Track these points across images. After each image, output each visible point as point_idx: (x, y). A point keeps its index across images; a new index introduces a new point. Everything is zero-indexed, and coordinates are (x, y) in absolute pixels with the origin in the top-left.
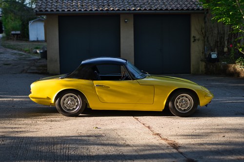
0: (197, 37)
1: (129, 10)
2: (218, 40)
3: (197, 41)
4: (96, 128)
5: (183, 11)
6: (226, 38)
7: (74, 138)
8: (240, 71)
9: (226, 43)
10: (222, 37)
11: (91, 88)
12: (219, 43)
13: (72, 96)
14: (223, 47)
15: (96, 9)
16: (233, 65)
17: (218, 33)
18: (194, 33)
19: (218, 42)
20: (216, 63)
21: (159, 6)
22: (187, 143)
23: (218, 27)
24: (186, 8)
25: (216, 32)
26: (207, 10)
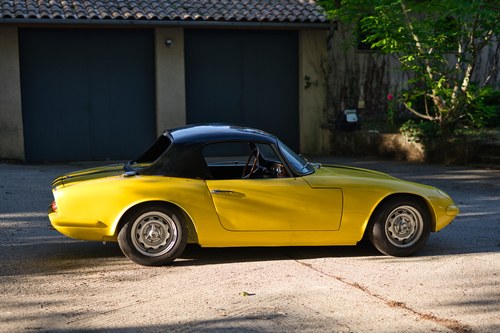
0: (313, 79)
1: (178, 19)
2: (347, 85)
3: (312, 86)
4: (245, 294)
5: (289, 25)
6: (362, 81)
7: (221, 325)
8: (408, 147)
9: (362, 91)
10: (353, 78)
11: (203, 197)
12: (348, 91)
13: (156, 218)
14: (357, 100)
15: (105, 14)
16: (393, 137)
17: (347, 70)
18: (307, 70)
19: (346, 89)
20: (356, 132)
21: (236, 12)
22: (486, 323)
23: (346, 59)
24: (293, 18)
25: (342, 68)
26: (335, 22)
